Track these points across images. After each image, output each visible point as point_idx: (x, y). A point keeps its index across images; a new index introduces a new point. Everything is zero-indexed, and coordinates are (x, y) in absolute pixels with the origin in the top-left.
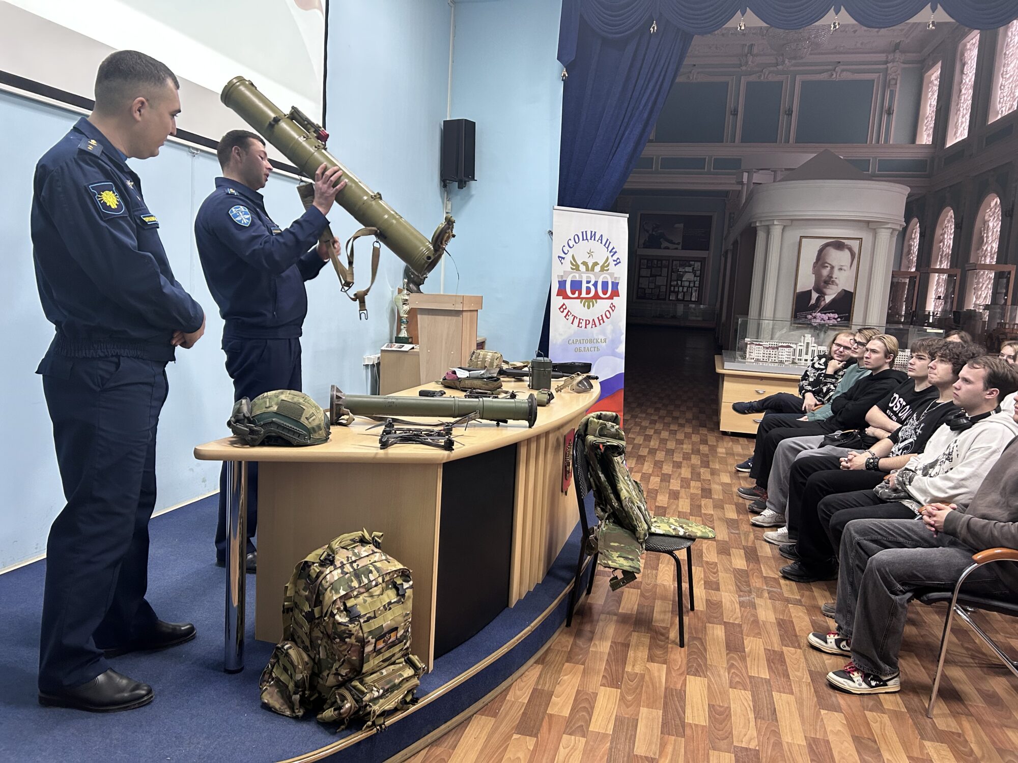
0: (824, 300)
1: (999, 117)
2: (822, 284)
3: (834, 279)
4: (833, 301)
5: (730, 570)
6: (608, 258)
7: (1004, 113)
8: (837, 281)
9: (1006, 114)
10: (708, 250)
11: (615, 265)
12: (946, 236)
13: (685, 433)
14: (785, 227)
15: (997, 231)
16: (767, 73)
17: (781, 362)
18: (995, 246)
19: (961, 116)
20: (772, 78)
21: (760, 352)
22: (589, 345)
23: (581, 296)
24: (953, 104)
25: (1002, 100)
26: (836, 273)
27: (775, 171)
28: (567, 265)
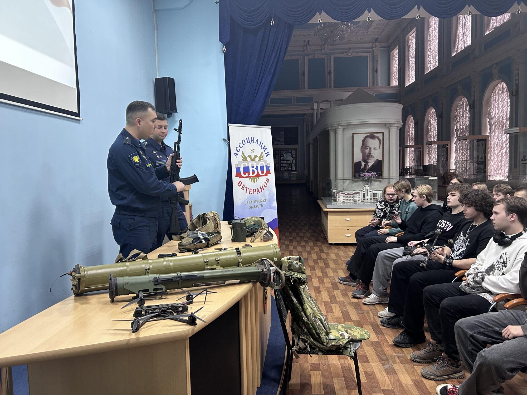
0: (368, 165)
1: (429, 71)
2: (366, 157)
3: (372, 154)
4: (373, 166)
5: (369, 343)
6: (262, 153)
7: (431, 68)
8: (373, 155)
9: (433, 69)
10: (298, 144)
11: (267, 156)
12: (410, 129)
13: (310, 246)
14: (344, 129)
15: (435, 125)
16: (317, 54)
17: (356, 202)
18: (435, 132)
19: (410, 71)
20: (320, 57)
21: (344, 197)
22: (257, 204)
23: (250, 176)
24: (406, 66)
25: (430, 62)
26: (373, 152)
27: (330, 102)
28: (240, 158)
